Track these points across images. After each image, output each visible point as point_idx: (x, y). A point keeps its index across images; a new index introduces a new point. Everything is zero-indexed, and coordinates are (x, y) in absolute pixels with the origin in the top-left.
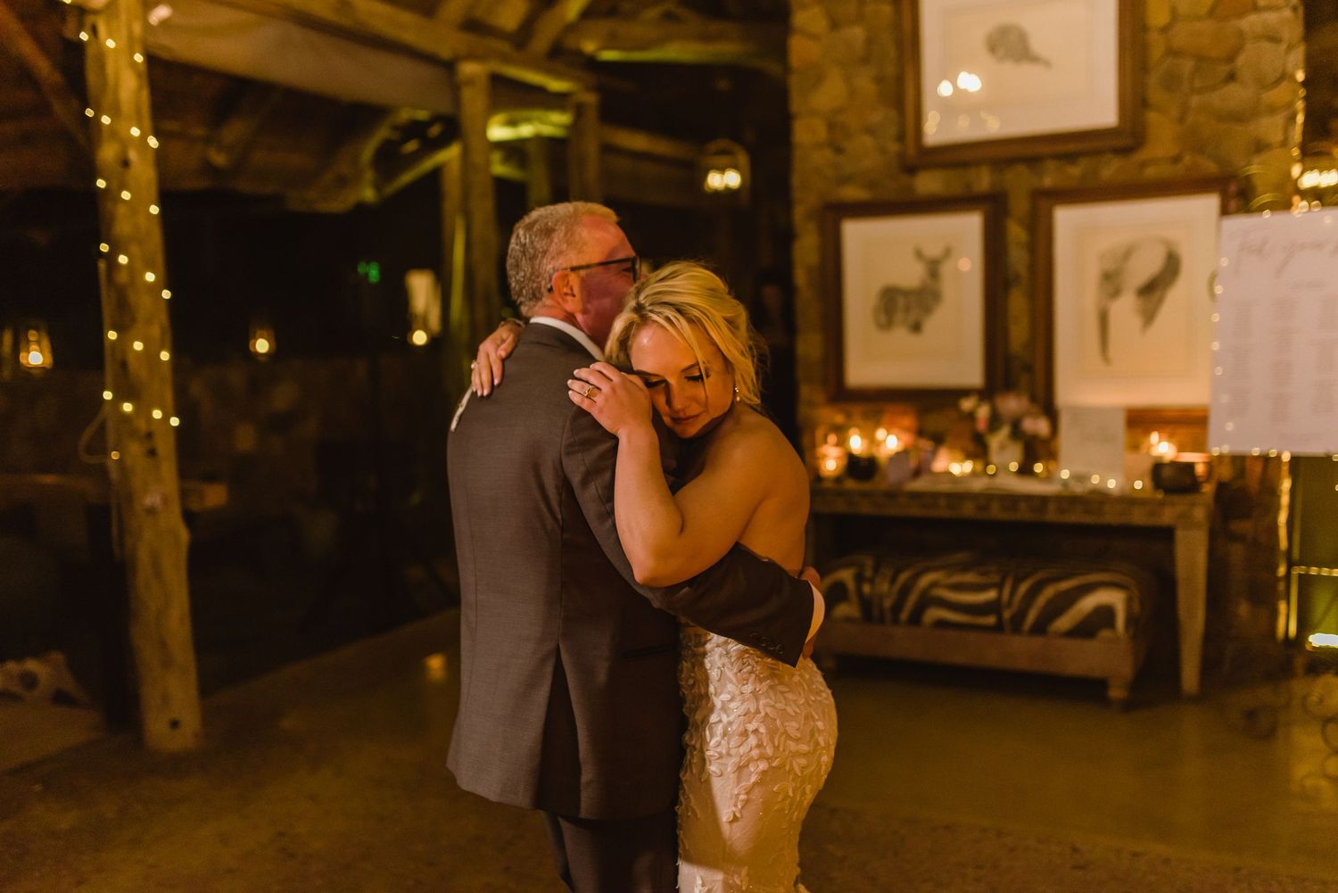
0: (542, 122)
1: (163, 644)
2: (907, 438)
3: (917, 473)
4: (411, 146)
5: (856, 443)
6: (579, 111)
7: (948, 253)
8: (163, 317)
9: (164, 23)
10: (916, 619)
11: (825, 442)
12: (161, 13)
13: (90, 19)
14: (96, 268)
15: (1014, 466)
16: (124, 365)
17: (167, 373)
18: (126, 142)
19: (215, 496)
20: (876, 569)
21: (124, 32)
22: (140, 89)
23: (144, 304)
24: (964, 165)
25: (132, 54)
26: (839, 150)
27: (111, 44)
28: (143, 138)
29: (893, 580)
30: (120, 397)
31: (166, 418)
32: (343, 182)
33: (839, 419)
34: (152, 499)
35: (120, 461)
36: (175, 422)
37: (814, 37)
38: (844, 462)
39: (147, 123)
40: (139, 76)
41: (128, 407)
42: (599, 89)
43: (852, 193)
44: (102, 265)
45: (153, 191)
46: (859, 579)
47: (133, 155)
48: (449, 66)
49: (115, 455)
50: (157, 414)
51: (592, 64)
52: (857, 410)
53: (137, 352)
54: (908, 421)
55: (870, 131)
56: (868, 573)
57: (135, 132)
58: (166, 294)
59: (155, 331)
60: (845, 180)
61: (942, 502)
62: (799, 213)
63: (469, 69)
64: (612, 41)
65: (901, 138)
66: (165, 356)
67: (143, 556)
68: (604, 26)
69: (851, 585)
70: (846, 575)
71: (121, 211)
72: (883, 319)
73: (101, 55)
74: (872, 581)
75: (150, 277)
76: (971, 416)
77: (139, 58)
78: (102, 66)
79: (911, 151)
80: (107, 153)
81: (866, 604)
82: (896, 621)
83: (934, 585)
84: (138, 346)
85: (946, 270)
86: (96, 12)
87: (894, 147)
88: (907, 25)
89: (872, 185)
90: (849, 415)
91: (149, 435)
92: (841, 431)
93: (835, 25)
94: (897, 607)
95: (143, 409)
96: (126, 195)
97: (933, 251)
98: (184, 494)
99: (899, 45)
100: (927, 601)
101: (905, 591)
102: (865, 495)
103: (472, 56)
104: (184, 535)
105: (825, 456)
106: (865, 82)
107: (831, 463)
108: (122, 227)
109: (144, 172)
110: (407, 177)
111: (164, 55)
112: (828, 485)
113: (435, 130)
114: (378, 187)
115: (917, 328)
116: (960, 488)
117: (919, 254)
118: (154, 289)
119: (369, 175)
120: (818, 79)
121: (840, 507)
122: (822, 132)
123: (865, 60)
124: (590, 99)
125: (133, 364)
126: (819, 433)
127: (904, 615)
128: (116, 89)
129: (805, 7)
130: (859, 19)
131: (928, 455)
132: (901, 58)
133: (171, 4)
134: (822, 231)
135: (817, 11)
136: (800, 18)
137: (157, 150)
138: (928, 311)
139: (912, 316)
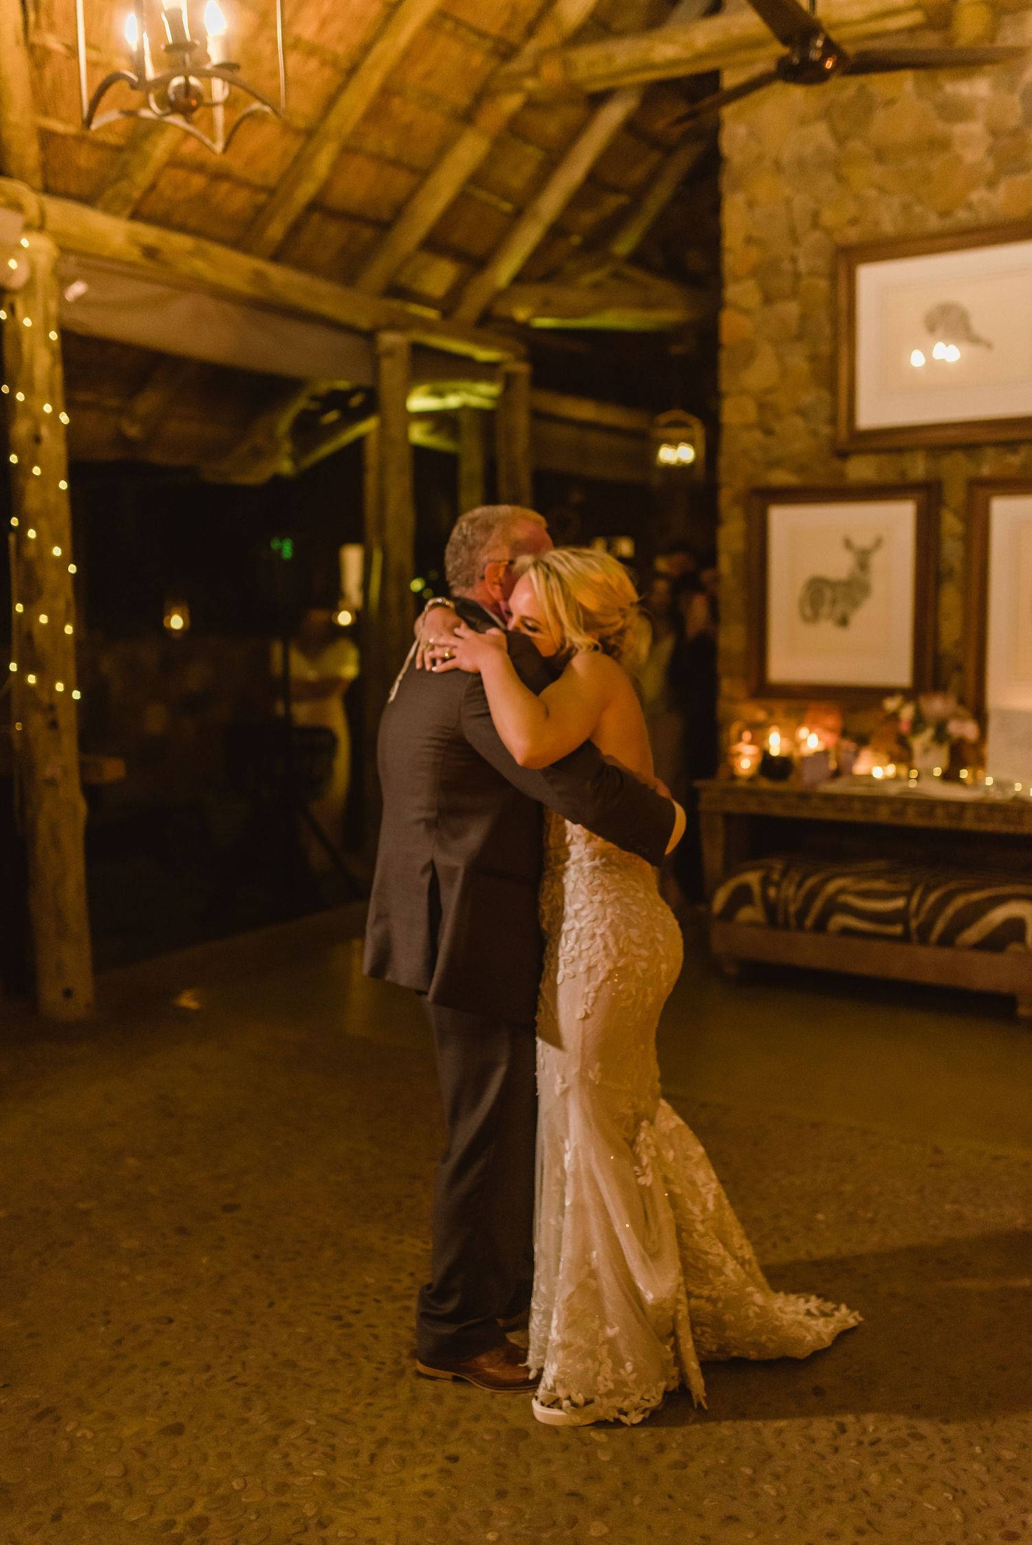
0: (468, 392)
1: (60, 914)
2: (831, 739)
3: (837, 774)
4: (332, 417)
5: (776, 744)
6: (509, 382)
7: (878, 543)
8: (68, 591)
9: (80, 300)
10: (821, 925)
11: (740, 739)
12: (77, 289)
13: (9, 299)
14: (6, 542)
15: (938, 772)
16: (29, 637)
17: (71, 646)
18: (39, 419)
19: (113, 769)
20: (784, 874)
21: (41, 310)
22: (54, 365)
23: (50, 578)
24: (900, 451)
25: (47, 333)
26: (769, 432)
27: (28, 322)
28: (55, 414)
29: (799, 885)
30: (24, 670)
31: (68, 691)
32: (259, 454)
33: (761, 716)
34: (49, 770)
35: (24, 732)
36: (76, 695)
37: (746, 312)
38: (757, 760)
39: (59, 399)
40: (53, 353)
41: (32, 679)
42: (531, 358)
43: (781, 478)
44: (12, 539)
45: (62, 465)
46: (766, 882)
47: (44, 432)
48: (369, 336)
49: (18, 726)
50: (60, 687)
51: (524, 331)
52: (779, 707)
53: (41, 624)
54: (832, 721)
55: (801, 412)
56: (775, 876)
57: (48, 408)
58: (72, 569)
59: (61, 604)
60: (774, 464)
62: (725, 497)
63: (388, 339)
64: (545, 308)
65: (833, 421)
66: (69, 629)
67: (43, 826)
68: (537, 292)
69: (756, 889)
70: (752, 878)
71: (31, 487)
72: (808, 611)
73: (19, 333)
74: (778, 885)
75: (57, 551)
76: (895, 716)
77: (53, 336)
78: (18, 344)
79: (843, 434)
80: (21, 429)
81: (771, 909)
82: (800, 927)
83: (841, 891)
84: (43, 619)
85: (876, 561)
86: (15, 292)
87: (825, 430)
88: (844, 303)
89: (801, 469)
90: (771, 713)
91: (52, 708)
92: (758, 730)
93: (768, 300)
94: (802, 914)
95: (46, 682)
96: (37, 471)
97: (863, 540)
98: (83, 767)
99: (834, 321)
100: (833, 907)
101: (811, 897)
102: (776, 795)
103: (392, 327)
104: (82, 807)
105: (739, 754)
106: (798, 361)
107: (746, 761)
108: (32, 501)
109: (55, 448)
110: (325, 450)
111: (78, 330)
112: (741, 783)
113: (355, 401)
114: (296, 459)
115: (843, 622)
117: (848, 544)
118: (61, 563)
119: (287, 447)
120: (749, 357)
121: (752, 807)
122: (751, 413)
123: (799, 337)
124: (523, 368)
125: (38, 637)
126: (734, 730)
127: (809, 923)
128: (31, 367)
129: (737, 280)
130: (794, 294)
131: (850, 756)
132: (835, 336)
133: (88, 281)
134: (748, 517)
135: (750, 284)
136: (733, 292)
137: (68, 427)
138: (855, 604)
139: (839, 609)
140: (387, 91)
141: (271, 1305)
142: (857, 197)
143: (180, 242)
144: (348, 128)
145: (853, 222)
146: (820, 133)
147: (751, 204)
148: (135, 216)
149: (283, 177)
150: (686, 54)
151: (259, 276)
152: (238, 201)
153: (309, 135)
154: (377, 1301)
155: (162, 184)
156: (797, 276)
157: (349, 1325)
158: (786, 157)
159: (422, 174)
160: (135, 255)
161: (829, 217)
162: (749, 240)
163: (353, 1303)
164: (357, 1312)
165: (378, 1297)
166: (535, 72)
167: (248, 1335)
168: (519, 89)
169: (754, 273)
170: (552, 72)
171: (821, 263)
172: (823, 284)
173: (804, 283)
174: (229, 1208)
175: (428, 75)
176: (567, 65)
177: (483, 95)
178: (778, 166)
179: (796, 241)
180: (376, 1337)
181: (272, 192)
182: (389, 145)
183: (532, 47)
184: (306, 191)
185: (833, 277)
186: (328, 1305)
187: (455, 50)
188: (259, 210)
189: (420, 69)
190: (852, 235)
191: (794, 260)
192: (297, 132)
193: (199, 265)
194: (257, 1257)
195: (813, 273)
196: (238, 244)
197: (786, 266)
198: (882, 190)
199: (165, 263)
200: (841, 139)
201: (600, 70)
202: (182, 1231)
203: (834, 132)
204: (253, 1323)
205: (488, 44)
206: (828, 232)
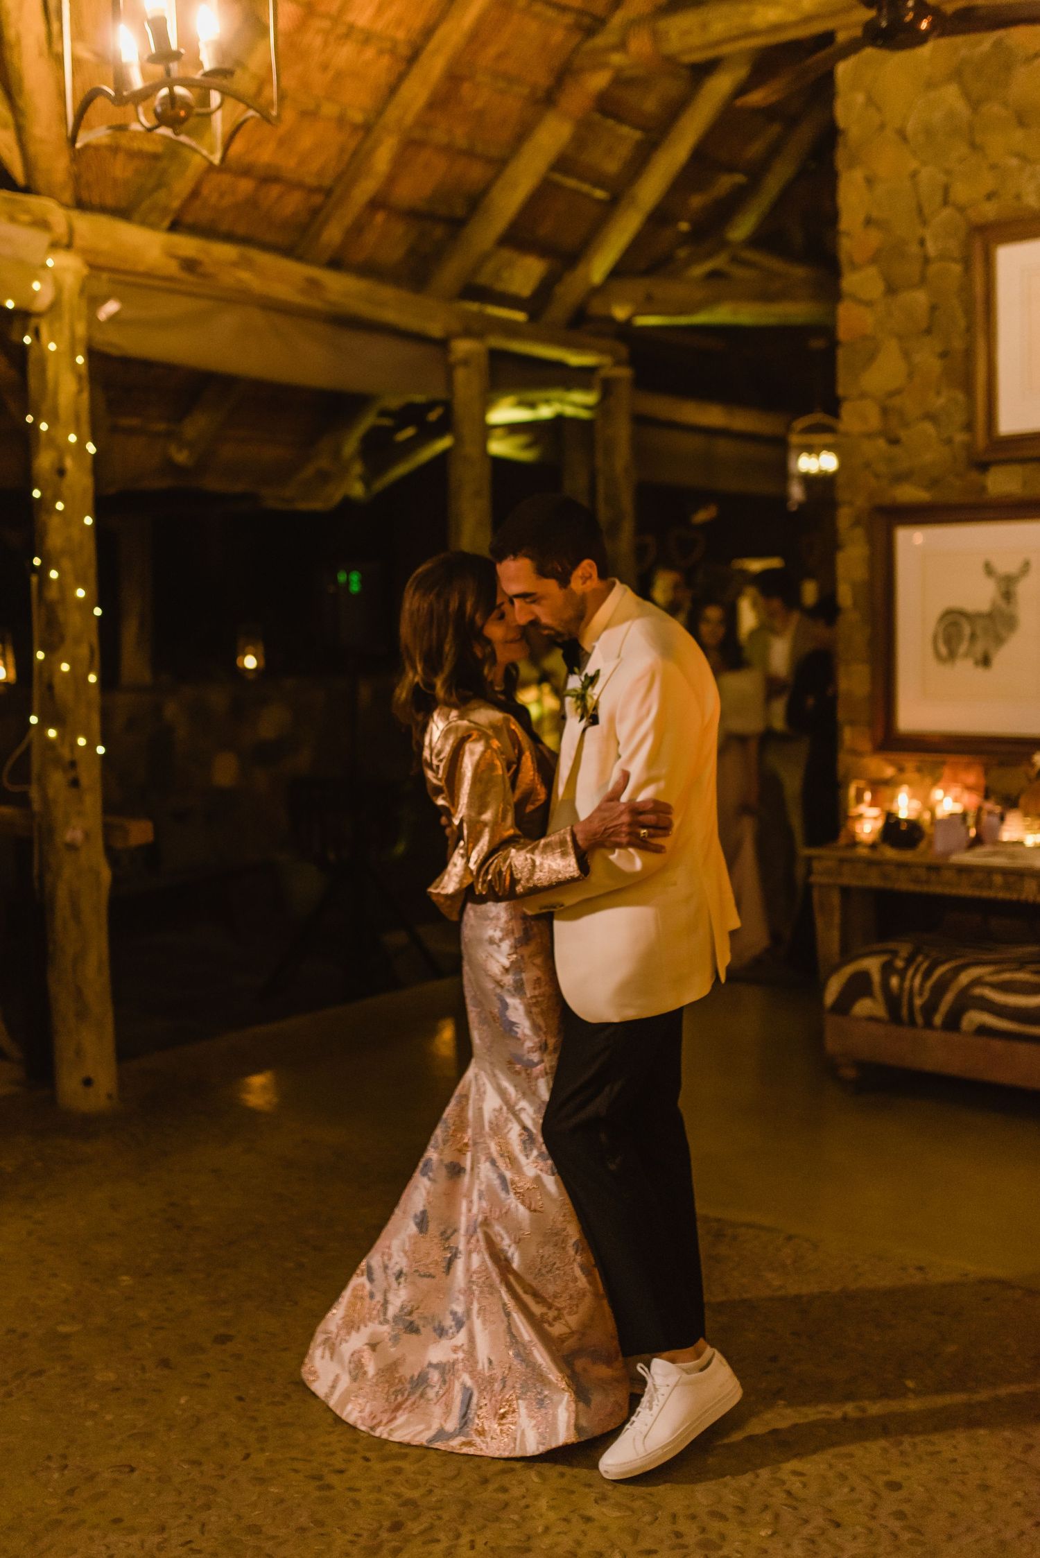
0: (561, 401)
1: (79, 992)
2: (971, 799)
3: (977, 841)
4: (409, 432)
5: (905, 806)
6: (607, 388)
7: (1026, 568)
8: (92, 636)
9: (113, 318)
10: (953, 1023)
11: (859, 799)
12: (111, 307)
13: (33, 322)
14: (28, 582)
16: (50, 687)
17: (95, 695)
18: (62, 450)
19: (140, 833)
20: (910, 961)
21: (67, 332)
22: (80, 392)
23: (73, 622)
25: (74, 356)
26: (894, 441)
27: (52, 347)
28: (81, 444)
29: (927, 975)
30: (45, 723)
31: (91, 746)
32: (324, 477)
33: (889, 772)
34: (74, 834)
36: (101, 750)
37: (869, 304)
38: (880, 824)
39: (86, 429)
40: (79, 378)
41: (52, 733)
42: (633, 361)
43: (909, 493)
44: (34, 579)
45: (88, 499)
46: (887, 969)
47: (69, 463)
48: (443, 344)
50: (82, 742)
51: (625, 332)
52: (910, 762)
53: (63, 673)
54: (972, 777)
55: (930, 417)
56: (900, 964)
57: (73, 438)
58: (98, 611)
59: (84, 651)
60: (900, 478)
61: (998, 879)
62: (844, 517)
63: (463, 347)
64: (649, 305)
65: (969, 427)
66: (92, 678)
67: (62, 895)
68: (640, 287)
69: (876, 977)
70: (873, 965)
71: (54, 522)
72: (943, 650)
73: (43, 358)
74: (902, 974)
75: (80, 593)
77: (80, 360)
78: (43, 371)
79: (983, 441)
80: (44, 461)
81: (893, 1001)
82: (929, 1024)
83: (977, 982)
85: (1023, 589)
86: (39, 315)
87: (960, 437)
88: (979, 289)
89: (933, 483)
90: (901, 770)
91: (73, 764)
92: (881, 788)
93: (891, 290)
94: (930, 1008)
95: (67, 736)
96: (60, 506)
97: (1006, 566)
98: (108, 830)
99: (969, 312)
100: (966, 1001)
101: (941, 988)
102: (901, 865)
103: (468, 333)
104: (106, 874)
105: (860, 816)
106: (927, 358)
107: (868, 824)
108: (55, 539)
109: (80, 480)
110: (401, 469)
111: (114, 351)
112: (863, 852)
113: (433, 416)
114: (367, 480)
115: (986, 661)
116: (1020, 863)
117: (989, 570)
118: (85, 606)
119: (357, 468)
120: (871, 355)
121: (874, 880)
122: (874, 419)
123: (928, 331)
124: (624, 373)
125: (59, 687)
126: (853, 790)
127: (938, 1019)
128: (56, 393)
129: (855, 267)
130: (923, 281)
131: (995, 820)
132: (969, 329)
133: (121, 299)
134: (871, 541)
135: (872, 271)
136: (850, 281)
137: (95, 456)
138: (1000, 640)
139: (979, 648)
140: (454, 78)
141: (247, 1456)
142: (993, 167)
143: (225, 251)
144: (409, 119)
145: (990, 196)
146: (951, 95)
147: (870, 181)
148: (174, 227)
149: (339, 177)
150: (792, 17)
151: (313, 283)
152: (293, 203)
153: (367, 129)
154: (367, 1459)
155: (205, 191)
156: (926, 260)
157: (329, 1487)
158: (910, 127)
159: (500, 164)
160: (173, 268)
161: (961, 192)
162: (869, 222)
163: (338, 1462)
164: (341, 1472)
165: (368, 1455)
166: (622, 46)
167: (215, 1491)
168: (604, 65)
169: (874, 260)
170: (640, 44)
171: (953, 246)
172: (957, 268)
173: (933, 268)
174: (223, 1339)
175: (500, 56)
176: (656, 36)
177: (564, 74)
178: (902, 135)
179: (925, 223)
180: (356, 1502)
181: (328, 192)
182: (460, 137)
183: (618, 19)
184: (365, 189)
185: (967, 262)
186: (310, 1461)
187: (533, 27)
188: (315, 212)
189: (492, 51)
190: (990, 211)
191: (922, 242)
192: (355, 128)
193: (245, 276)
194: (240, 1399)
195: (943, 257)
196: (289, 252)
197: (914, 249)
198: (1024, 158)
199: (204, 276)
200: (975, 105)
201: (695, 40)
202: (165, 1363)
203: (966, 94)
204: (223, 1477)
205: (568, 19)
206: (961, 209)
